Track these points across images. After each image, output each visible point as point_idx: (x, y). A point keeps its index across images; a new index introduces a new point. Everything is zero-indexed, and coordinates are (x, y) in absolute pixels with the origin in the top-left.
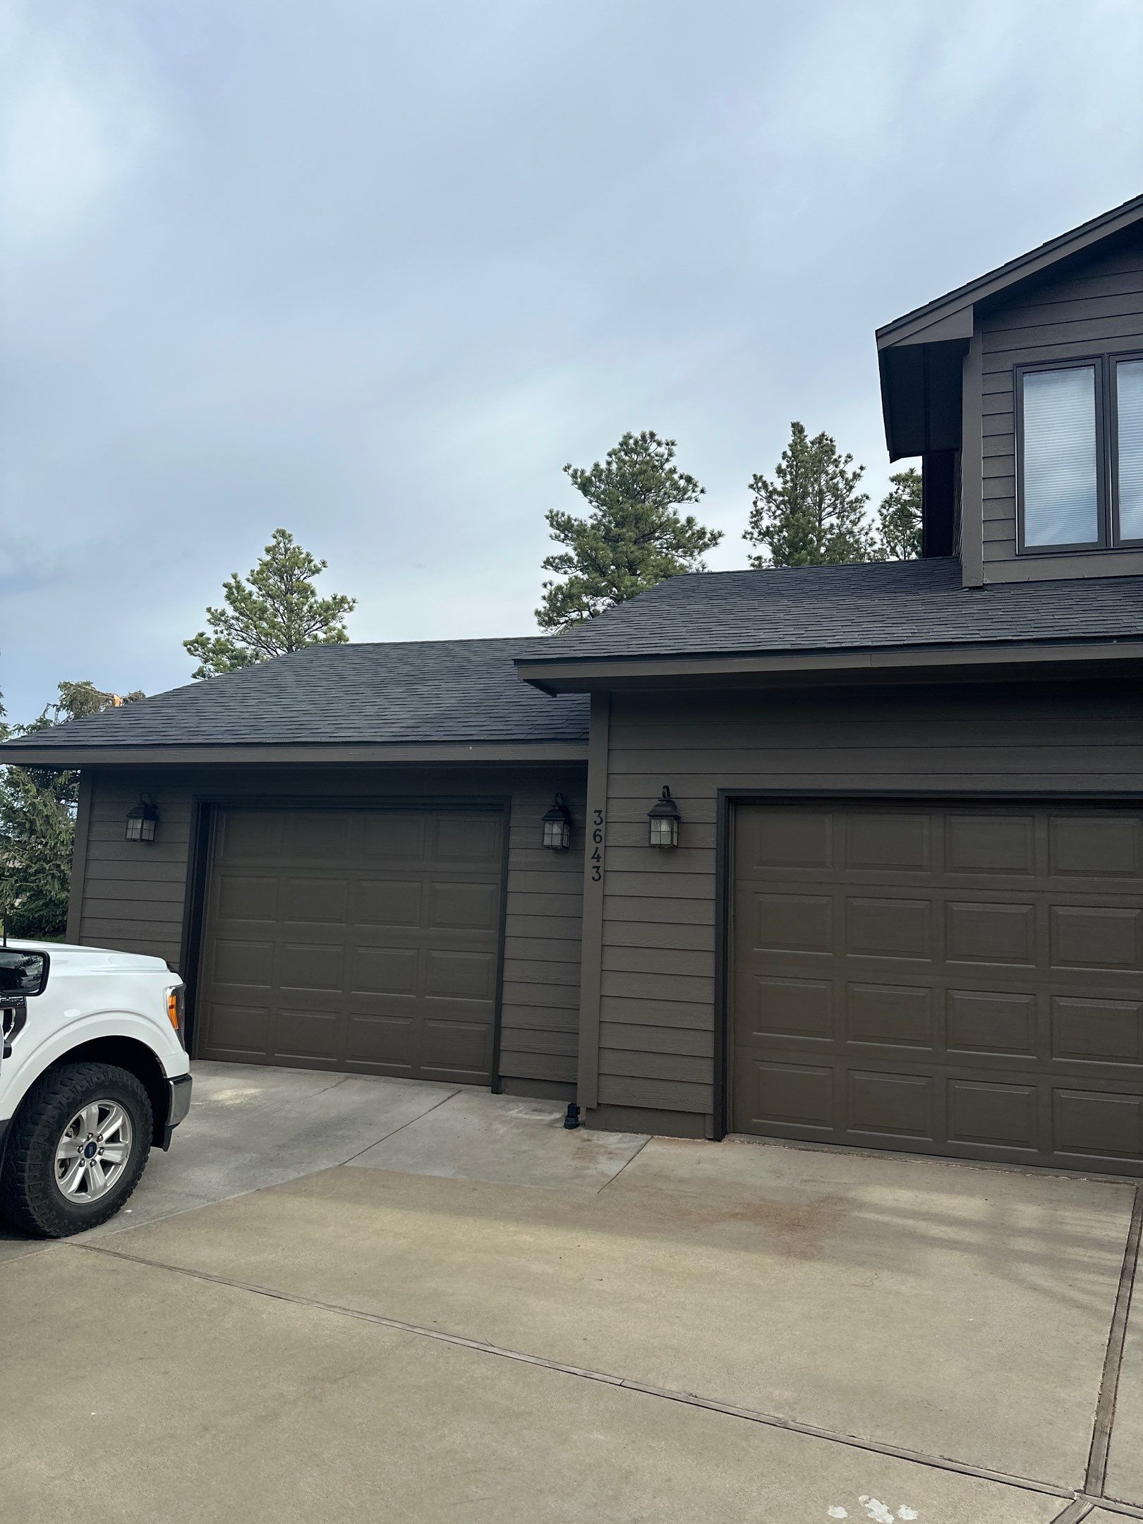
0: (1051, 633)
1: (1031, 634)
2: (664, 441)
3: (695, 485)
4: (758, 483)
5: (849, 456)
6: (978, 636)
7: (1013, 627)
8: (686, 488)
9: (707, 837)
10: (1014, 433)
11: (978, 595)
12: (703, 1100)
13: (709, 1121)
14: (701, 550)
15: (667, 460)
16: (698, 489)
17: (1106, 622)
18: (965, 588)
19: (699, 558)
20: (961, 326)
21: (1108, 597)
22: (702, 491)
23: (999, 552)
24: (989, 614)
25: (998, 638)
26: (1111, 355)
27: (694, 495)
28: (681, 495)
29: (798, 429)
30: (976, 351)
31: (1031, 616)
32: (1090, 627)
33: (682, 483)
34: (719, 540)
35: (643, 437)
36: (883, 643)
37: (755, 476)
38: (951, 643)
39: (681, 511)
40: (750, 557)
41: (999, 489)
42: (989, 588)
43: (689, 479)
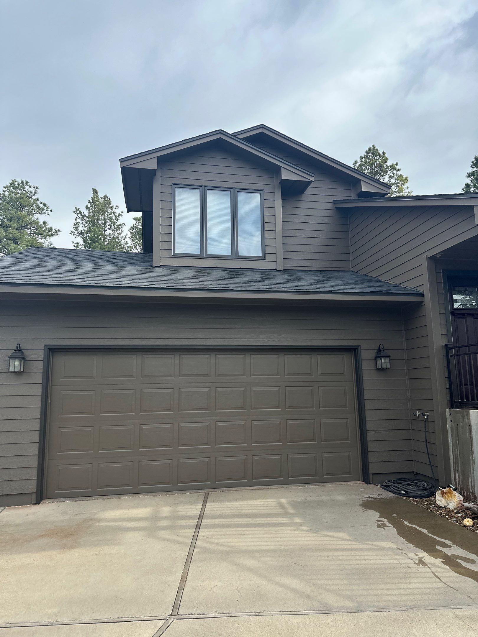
0: (180, 286)
1: (173, 286)
2: (33, 186)
3: (48, 208)
4: (77, 211)
5: (117, 206)
6: (155, 285)
7: (168, 283)
8: (43, 208)
9: (39, 366)
10: (172, 209)
11: (158, 269)
12: (32, 487)
13: (34, 496)
14: (50, 237)
15: (34, 195)
16: (49, 210)
17: (199, 284)
18: (153, 266)
19: (49, 240)
20: (152, 165)
21: (202, 274)
22: (51, 211)
23: (166, 254)
24: (161, 277)
25: (162, 287)
26: (205, 186)
27: (47, 212)
28: (41, 211)
29: (95, 191)
30: (159, 174)
31: (175, 279)
32: (194, 285)
33: (41, 206)
34: (59, 233)
35: (22, 182)
36: (118, 286)
37: (76, 208)
38: (144, 287)
39: (41, 218)
40: (73, 242)
41: (166, 230)
42: (162, 267)
43: (45, 205)
